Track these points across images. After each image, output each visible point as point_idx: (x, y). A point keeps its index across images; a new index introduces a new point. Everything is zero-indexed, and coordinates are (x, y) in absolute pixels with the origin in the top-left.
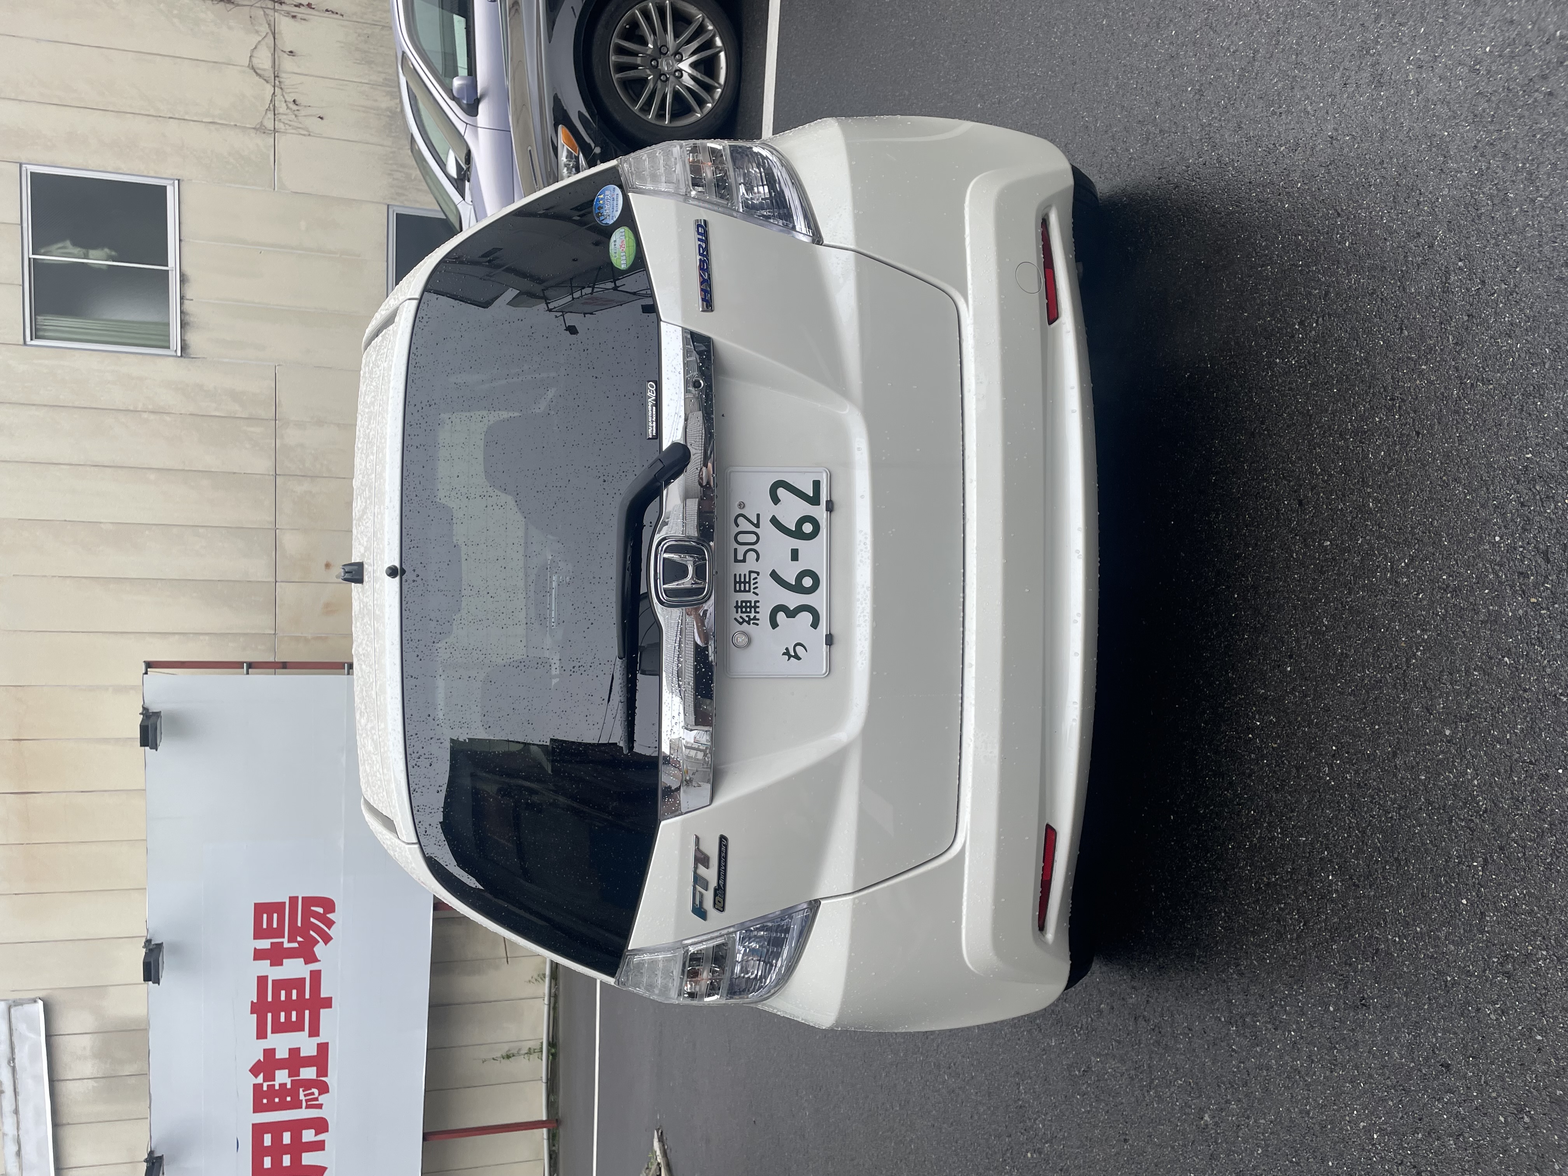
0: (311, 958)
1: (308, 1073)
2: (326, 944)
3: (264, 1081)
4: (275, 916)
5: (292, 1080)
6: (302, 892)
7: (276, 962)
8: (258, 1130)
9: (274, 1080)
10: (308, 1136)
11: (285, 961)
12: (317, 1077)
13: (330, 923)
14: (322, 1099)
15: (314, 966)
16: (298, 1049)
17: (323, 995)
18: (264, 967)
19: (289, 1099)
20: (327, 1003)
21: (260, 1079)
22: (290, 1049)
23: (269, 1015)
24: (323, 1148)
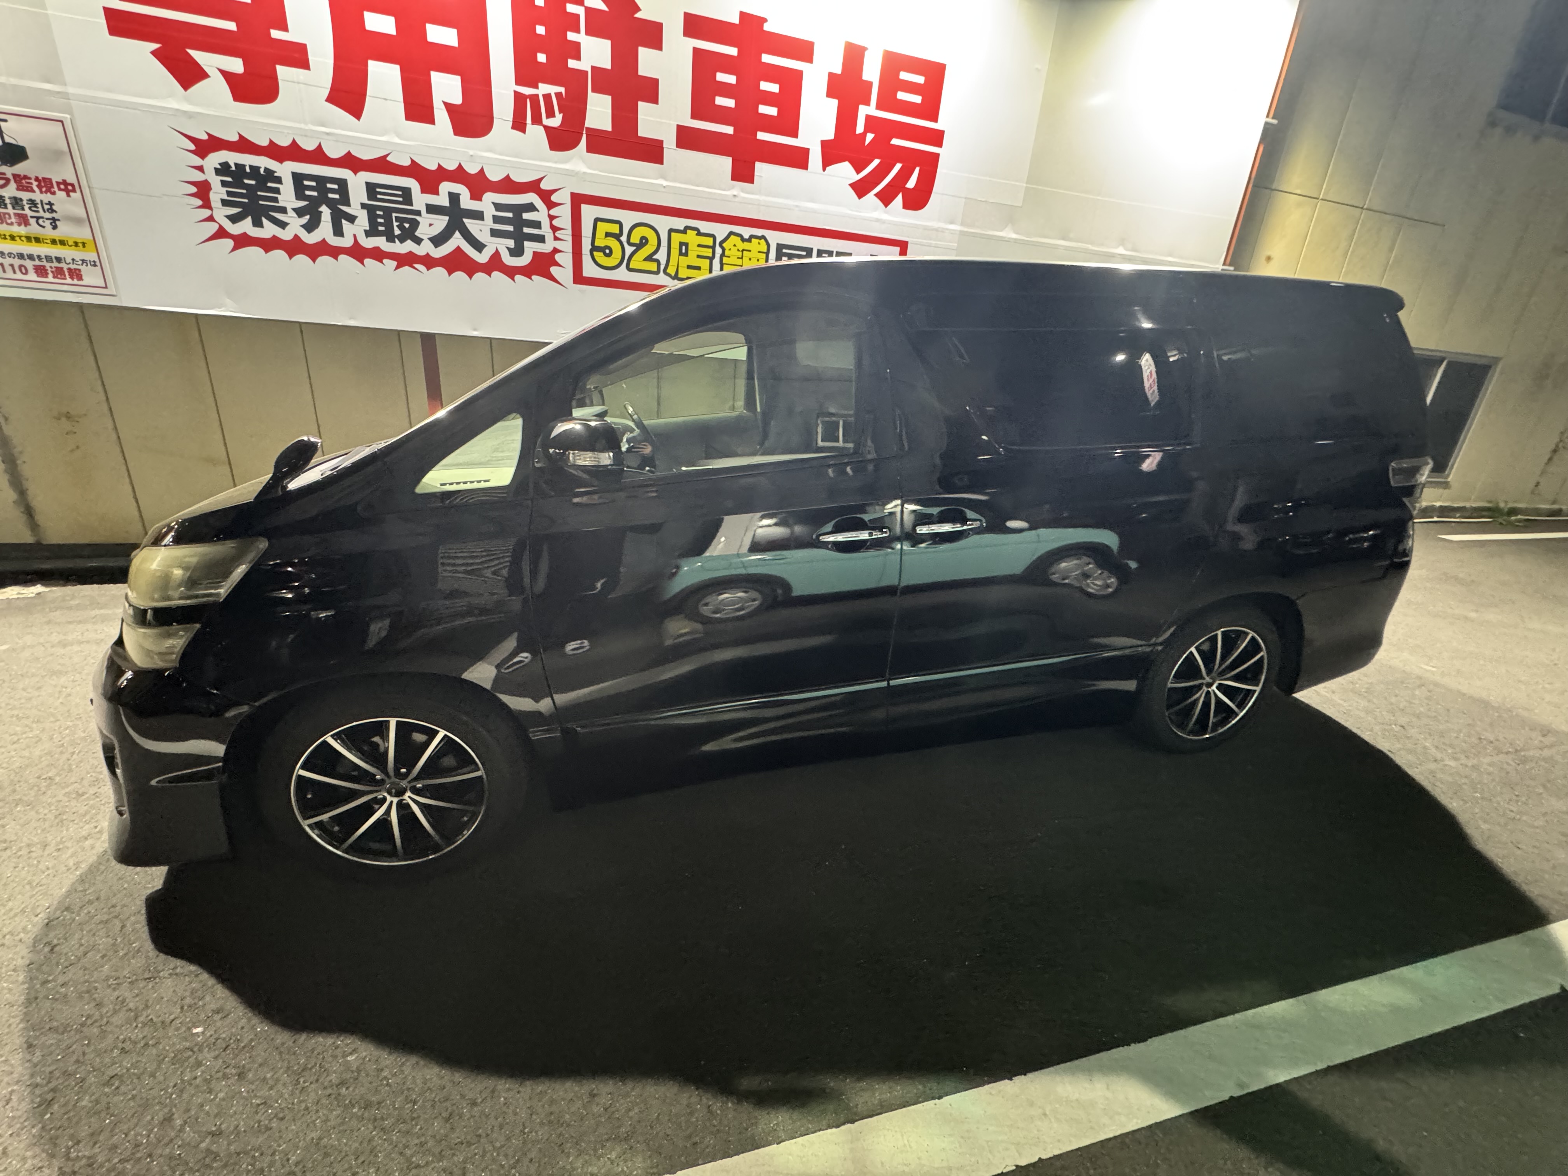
0: (832, 154)
1: (599, 112)
2: (852, 185)
3: (588, 10)
5: (585, 72)
6: (947, 157)
7: (835, 86)
9: (588, 33)
10: (446, 88)
11: (834, 103)
12: (588, 129)
13: (886, 198)
14: (536, 133)
15: (815, 158)
16: (654, 99)
17: (758, 165)
18: (829, 60)
19: (542, 58)
20: (743, 174)
22: (655, 82)
23: (733, 51)
24: (411, 115)
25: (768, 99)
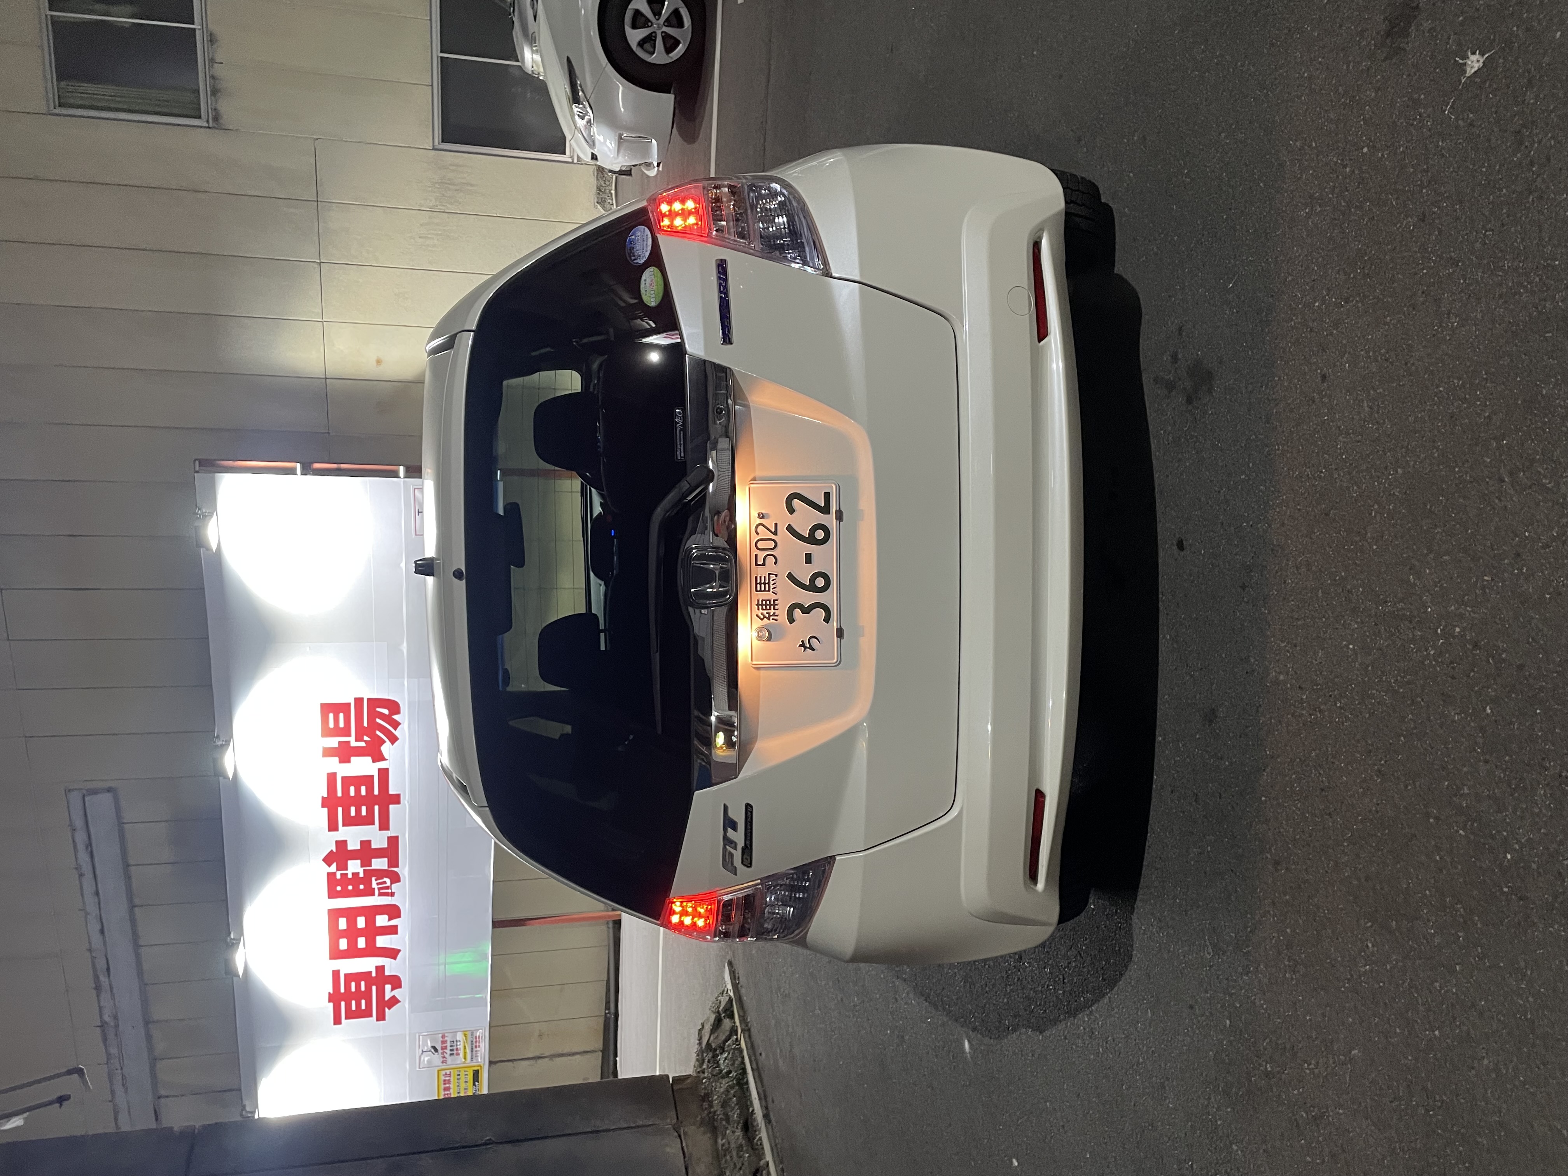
0: (378, 757)
1: (381, 864)
2: (393, 744)
3: (338, 869)
4: (341, 716)
5: (364, 870)
6: (367, 694)
7: (345, 760)
8: (334, 915)
9: (347, 869)
10: (382, 920)
11: (353, 759)
12: (388, 867)
13: (396, 725)
14: (395, 887)
15: (382, 765)
16: (369, 842)
17: (391, 792)
18: (333, 765)
19: (362, 887)
20: (396, 799)
21: (333, 868)
22: (361, 842)
23: (340, 809)
24: (396, 933)
25: (358, 791)
